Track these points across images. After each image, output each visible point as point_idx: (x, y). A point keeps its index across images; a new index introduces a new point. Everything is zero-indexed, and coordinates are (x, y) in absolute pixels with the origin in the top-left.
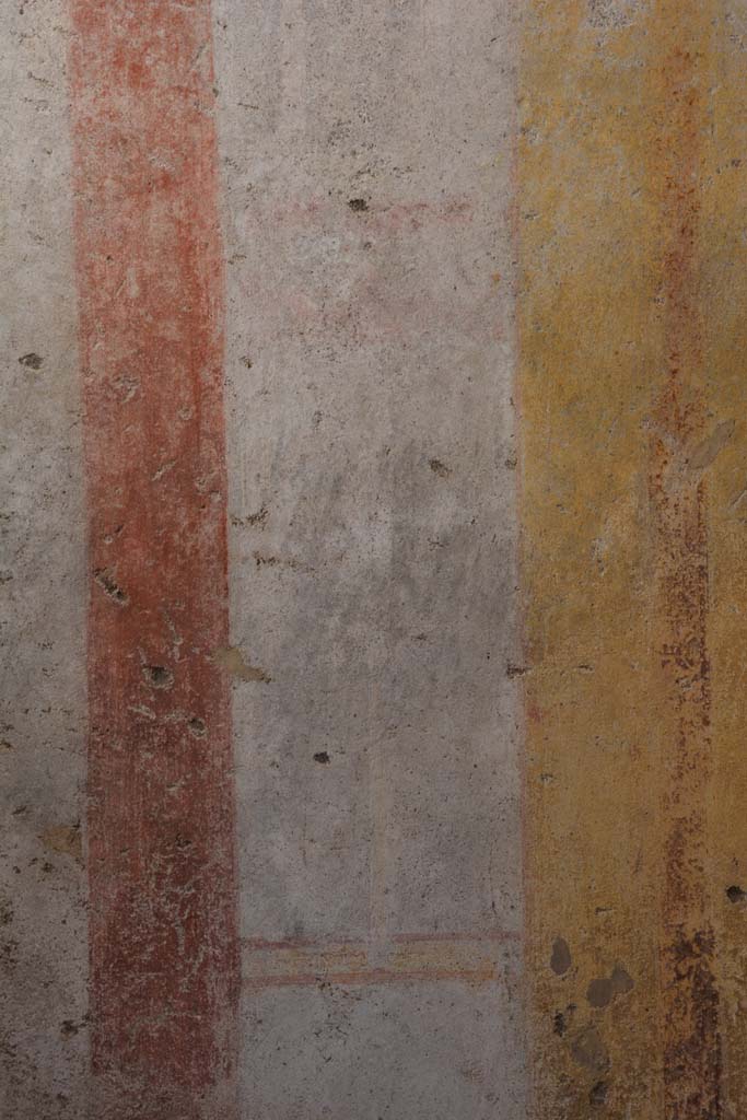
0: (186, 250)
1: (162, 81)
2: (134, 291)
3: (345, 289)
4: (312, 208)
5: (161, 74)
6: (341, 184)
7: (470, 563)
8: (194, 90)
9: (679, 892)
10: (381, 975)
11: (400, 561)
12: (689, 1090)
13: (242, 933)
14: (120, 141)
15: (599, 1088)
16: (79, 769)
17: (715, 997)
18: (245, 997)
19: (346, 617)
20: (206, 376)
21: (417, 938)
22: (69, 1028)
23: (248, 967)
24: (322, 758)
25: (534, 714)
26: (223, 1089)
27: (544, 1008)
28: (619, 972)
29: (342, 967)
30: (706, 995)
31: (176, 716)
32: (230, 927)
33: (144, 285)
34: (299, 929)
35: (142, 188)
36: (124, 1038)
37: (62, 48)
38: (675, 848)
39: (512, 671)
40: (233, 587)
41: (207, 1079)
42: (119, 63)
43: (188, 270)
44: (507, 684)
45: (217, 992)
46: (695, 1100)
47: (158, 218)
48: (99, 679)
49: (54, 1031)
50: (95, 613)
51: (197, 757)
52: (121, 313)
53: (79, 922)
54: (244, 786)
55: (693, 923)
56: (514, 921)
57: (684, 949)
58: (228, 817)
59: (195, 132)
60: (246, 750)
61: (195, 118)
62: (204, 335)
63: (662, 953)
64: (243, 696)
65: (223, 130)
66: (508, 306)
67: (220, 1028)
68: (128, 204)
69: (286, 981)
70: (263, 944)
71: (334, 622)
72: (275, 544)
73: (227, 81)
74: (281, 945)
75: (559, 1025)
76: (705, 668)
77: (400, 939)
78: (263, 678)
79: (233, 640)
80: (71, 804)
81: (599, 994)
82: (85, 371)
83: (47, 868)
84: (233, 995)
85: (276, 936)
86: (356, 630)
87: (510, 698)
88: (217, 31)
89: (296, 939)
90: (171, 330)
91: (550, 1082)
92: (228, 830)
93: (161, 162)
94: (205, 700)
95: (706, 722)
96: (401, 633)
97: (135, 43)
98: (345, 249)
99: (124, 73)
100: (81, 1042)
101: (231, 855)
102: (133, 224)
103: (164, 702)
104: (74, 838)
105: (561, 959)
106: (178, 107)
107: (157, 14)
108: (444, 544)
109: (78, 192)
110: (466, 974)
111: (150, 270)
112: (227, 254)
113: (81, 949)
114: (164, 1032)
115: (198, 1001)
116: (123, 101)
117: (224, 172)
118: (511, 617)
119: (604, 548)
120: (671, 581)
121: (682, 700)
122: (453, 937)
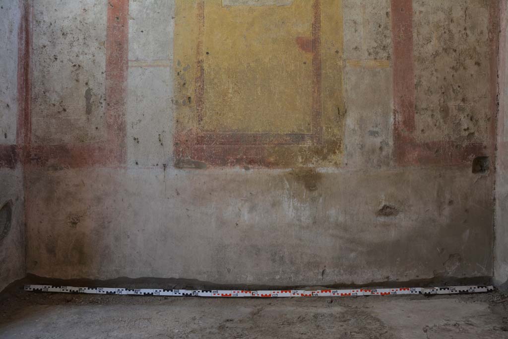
9: (198, 53)
10: (150, 66)
12: (199, 84)
13: (129, 59)
15: (184, 84)
16: (105, 33)
17: (204, 70)
18: (129, 70)
19: (147, 10)
21: (156, 60)
22: (102, 73)
23: (130, 64)
24: (142, 31)
25: (176, 25)
26: (125, 82)
27: (176, 71)
28: (188, 65)
29: (144, 65)
30: (202, 69)
31: (120, 25)
32: (127, 58)
34: (138, 59)
36: (111, 75)
38: (198, 46)
39: (173, 18)
40: (130, 5)
41: (122, 81)
44: (172, 20)
45: (125, 68)
46: (200, 86)
48: (109, 19)
49: (101, 73)
50: (109, 9)
51: (123, 31)
53: (104, 57)
54: (130, 36)
55: (201, 58)
56: (172, 57)
57: (199, 62)
58: (127, 40)
60: (130, 30)
63: (195, 62)
64: (130, 22)
67: (125, 73)
69: (135, 66)
70: (132, 61)
71: (145, 10)
74: (135, 61)
75: (178, 74)
76: (204, 18)
77: (153, 60)
78: (134, 19)
79: (129, 13)
80: (104, 39)
81: (185, 69)
83: (100, 48)
84: (127, 68)
85: (134, 59)
87: (172, 22)
89: (137, 60)
91: (177, 83)
92: (127, 43)
94: (124, 24)
95: (204, 26)
96: (155, 12)
100: (104, 75)
101: (127, 47)
103: (118, 23)
104: (104, 44)
105: (179, 63)
110: (164, 66)
113: (104, 61)
114: (117, 74)
115: (122, 70)
118: (173, 9)
120: (199, 4)
121: (200, 22)
122: (162, 60)
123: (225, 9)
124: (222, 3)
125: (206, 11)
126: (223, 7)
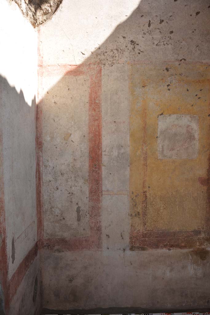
0: (99, 126)
1: (97, 111)
2: (94, 130)
3: (113, 130)
4: (110, 122)
5: (97, 110)
6: (113, 120)
7: (125, 155)
8: (100, 112)
9: (144, 187)
10: (116, 194)
11: (118, 155)
12: (144, 205)
13: (103, 190)
14: (93, 116)
15: (136, 205)
16: (88, 174)
17: (147, 197)
18: (103, 196)
20: (100, 137)
21: (119, 191)
22: (87, 198)
23: (103, 193)
24: (111, 174)
25: (131, 170)
26: (101, 204)
27: (131, 197)
28: (138, 194)
29: (112, 193)
30: (146, 196)
31: (97, 170)
33: (95, 129)
34: (108, 190)
35: (95, 120)
36: (92, 199)
37: (88, 108)
38: (144, 183)
39: (129, 166)
40: (103, 157)
41: (99, 203)
42: (93, 109)
43: (99, 128)
45: (100, 195)
46: (145, 206)
47: (96, 123)
48: (90, 166)
49: (86, 198)
50: (89, 160)
51: (99, 173)
52: (92, 132)
53: (88, 188)
54: (103, 176)
55: (145, 190)
56: (128, 190)
57: (144, 192)
58: (102, 179)
59: (100, 115)
60: (103, 173)
61: (100, 114)
62: (100, 134)
63: (142, 193)
64: (103, 168)
65: (102, 115)
66: (129, 131)
67: (100, 198)
68: (94, 122)
69: (107, 194)
70: (105, 191)
71: (112, 161)
72: (106, 153)
73: (103, 111)
75: (132, 199)
76: (147, 166)
77: (117, 191)
78: (105, 166)
79: (102, 162)
80: (87, 178)
81: (136, 196)
82: (89, 137)
83: (85, 183)
84: (102, 196)
85: (106, 190)
86: (114, 162)
87: (128, 169)
88: (102, 106)
89: (108, 191)
90: (97, 133)
91: (131, 204)
93: (97, 118)
94: (100, 168)
95: (147, 171)
96: (118, 162)
97: (95, 108)
98: (113, 126)
99: (94, 110)
100: (88, 199)
101: (102, 182)
102: (94, 124)
103: (96, 168)
104: (87, 180)
105: (133, 193)
106: (98, 113)
107: (97, 105)
108: (122, 154)
109: (89, 121)
110: (124, 194)
111: (95, 128)
112: (102, 126)
113: (88, 191)
114: (95, 199)
115: (98, 196)
116: (93, 113)
117: (102, 119)
118: (129, 161)
119: (138, 154)
120: (144, 158)
121: (145, 169)
122: (122, 191)
123: (159, 161)
124: (157, 157)
125: (148, 162)
126: (158, 160)
